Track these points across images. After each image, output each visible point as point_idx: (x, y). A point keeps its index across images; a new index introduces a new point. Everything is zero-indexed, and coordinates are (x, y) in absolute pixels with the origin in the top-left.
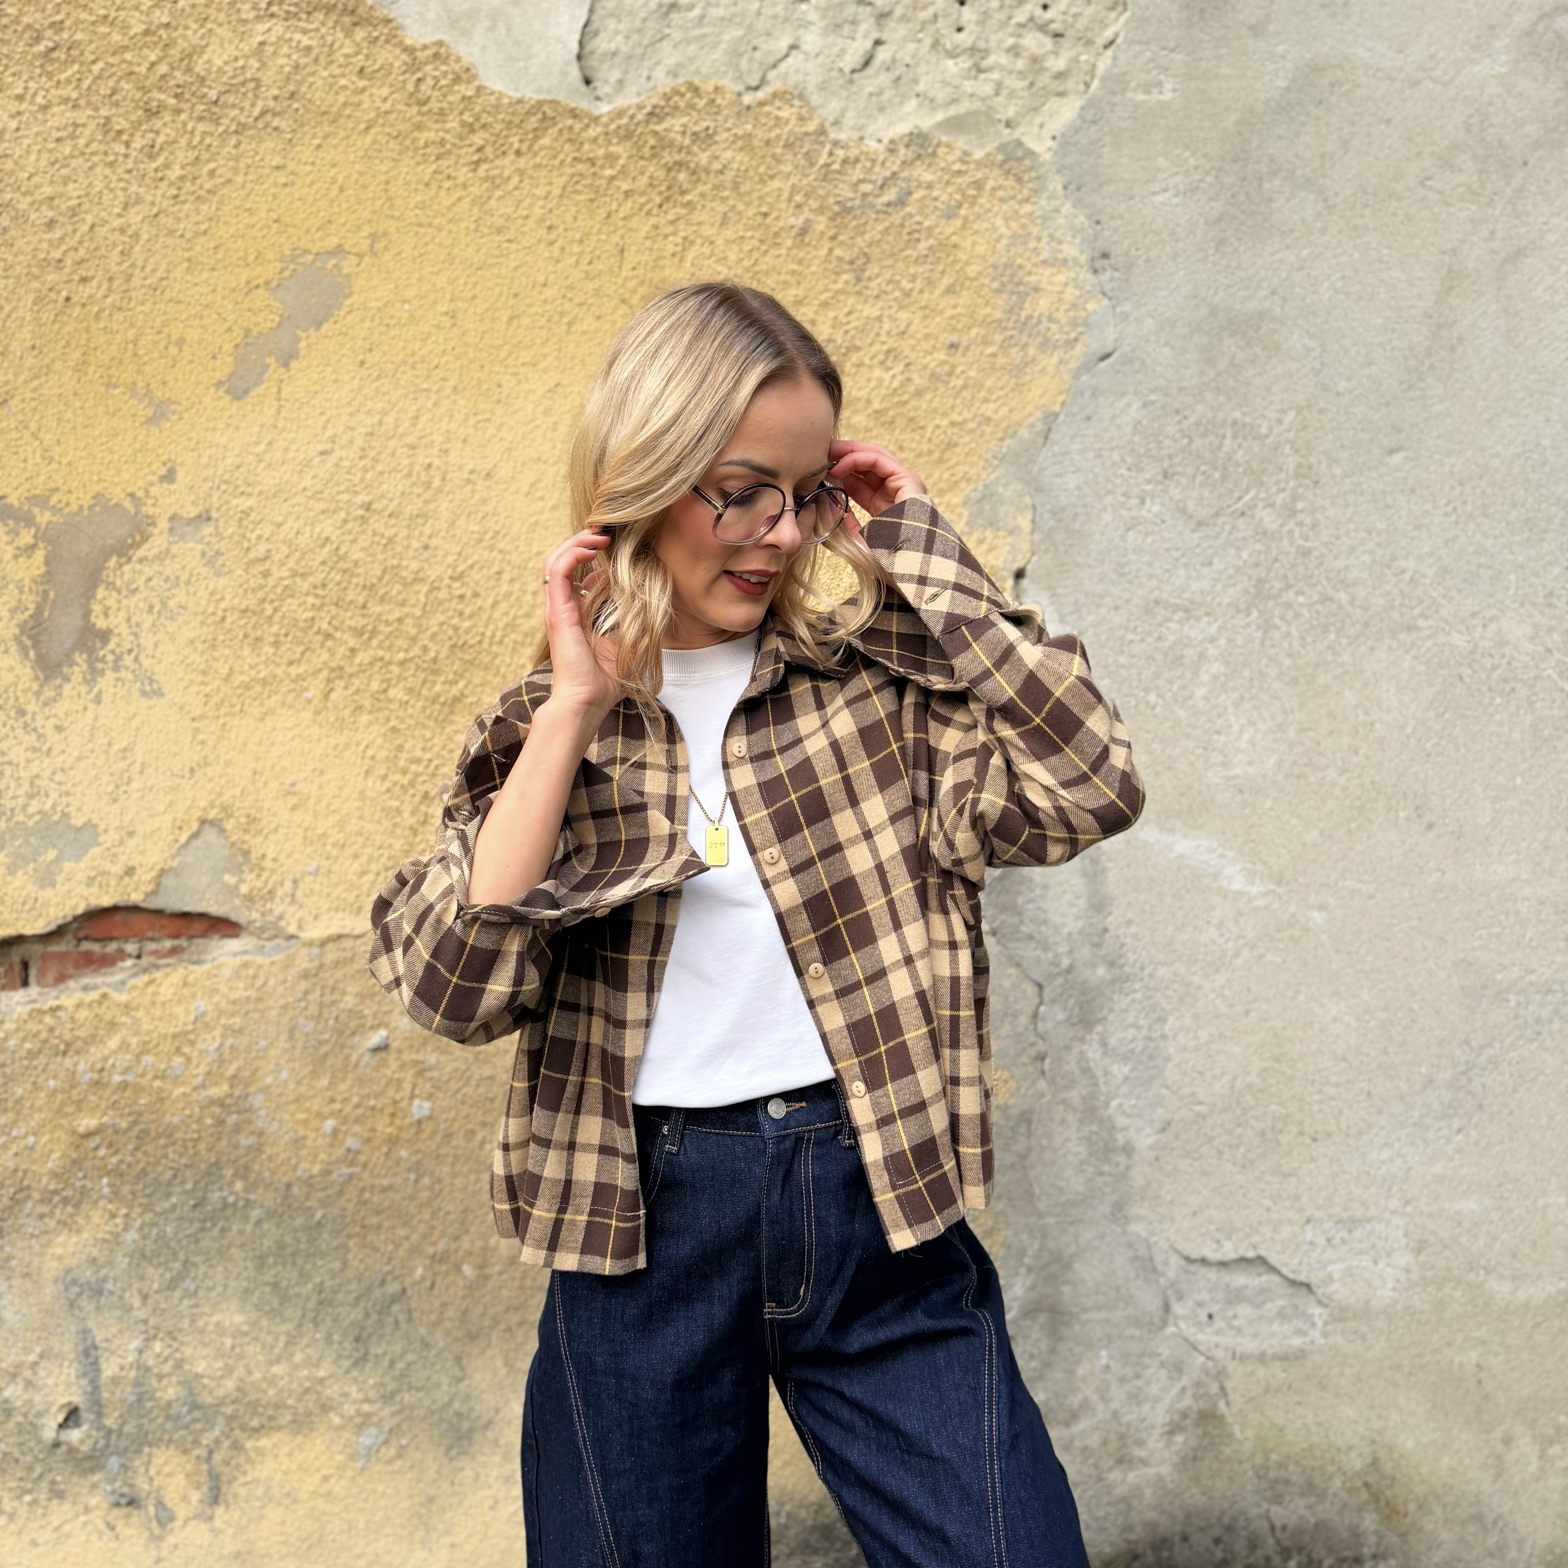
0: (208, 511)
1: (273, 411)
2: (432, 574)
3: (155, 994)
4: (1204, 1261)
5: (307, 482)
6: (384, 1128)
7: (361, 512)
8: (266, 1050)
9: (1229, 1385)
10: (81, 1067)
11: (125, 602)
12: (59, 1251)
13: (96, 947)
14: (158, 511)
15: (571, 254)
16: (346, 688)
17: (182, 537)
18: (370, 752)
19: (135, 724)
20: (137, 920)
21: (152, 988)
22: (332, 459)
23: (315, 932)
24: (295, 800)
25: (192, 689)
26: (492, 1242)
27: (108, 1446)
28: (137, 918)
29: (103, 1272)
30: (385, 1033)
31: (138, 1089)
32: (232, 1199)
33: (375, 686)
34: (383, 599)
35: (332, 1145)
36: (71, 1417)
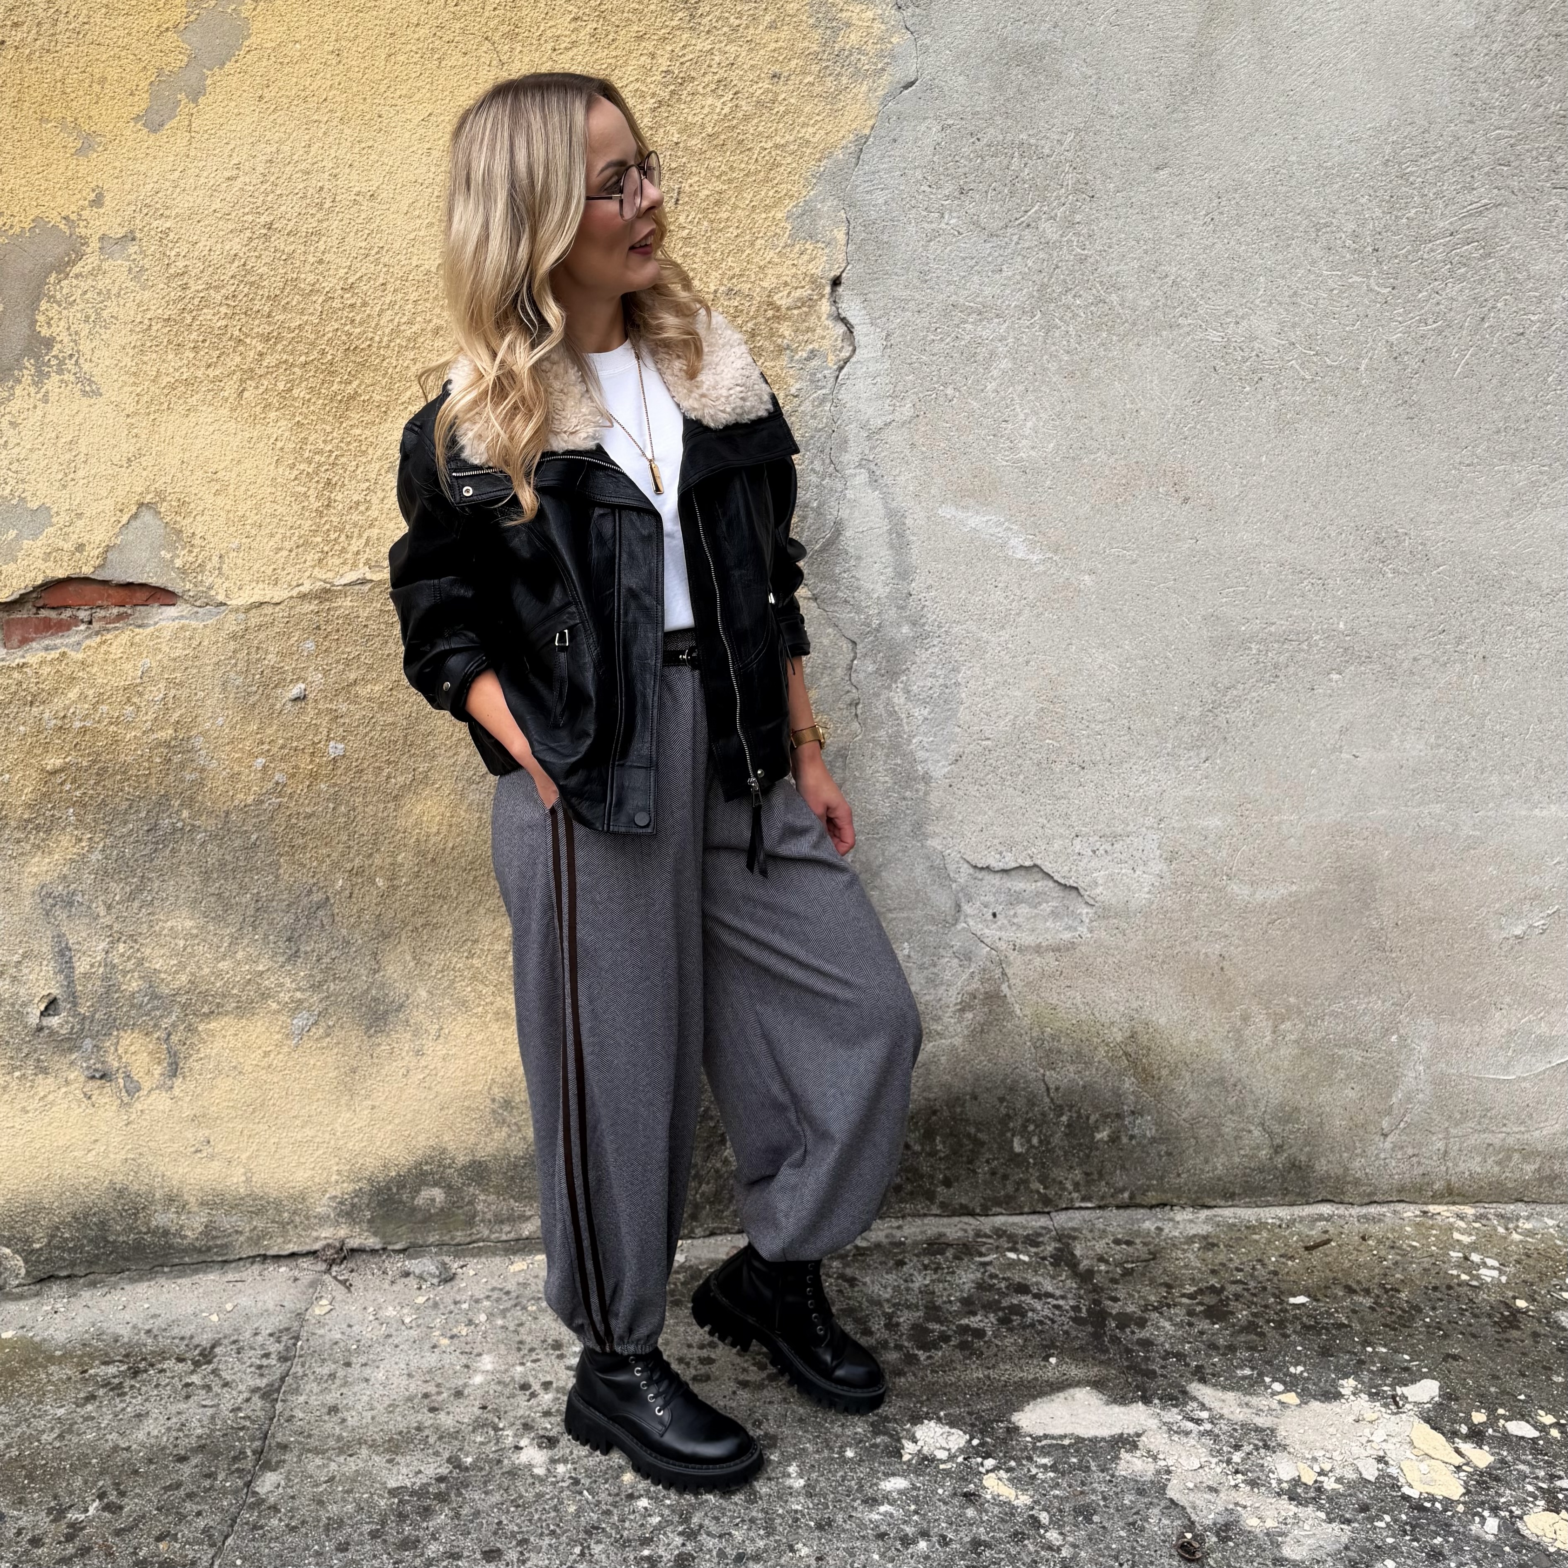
0: (131, 232)
1: (185, 143)
2: (327, 285)
3: (107, 653)
4: (988, 868)
5: (216, 205)
6: (305, 763)
7: (264, 231)
8: (203, 700)
9: (1010, 972)
10: (46, 716)
11: (65, 313)
12: (35, 870)
13: (53, 614)
14: (89, 232)
16: (257, 388)
17: (111, 255)
18: (279, 444)
19: (79, 419)
20: (89, 591)
21: (104, 647)
22: (238, 184)
23: (241, 599)
24: (218, 487)
25: (126, 389)
26: (400, 859)
27: (82, 1030)
28: (88, 589)
29: (73, 886)
30: (303, 686)
31: (96, 733)
32: (180, 825)
33: (281, 386)
34: (285, 308)
35: (263, 779)
36: (51, 1006)
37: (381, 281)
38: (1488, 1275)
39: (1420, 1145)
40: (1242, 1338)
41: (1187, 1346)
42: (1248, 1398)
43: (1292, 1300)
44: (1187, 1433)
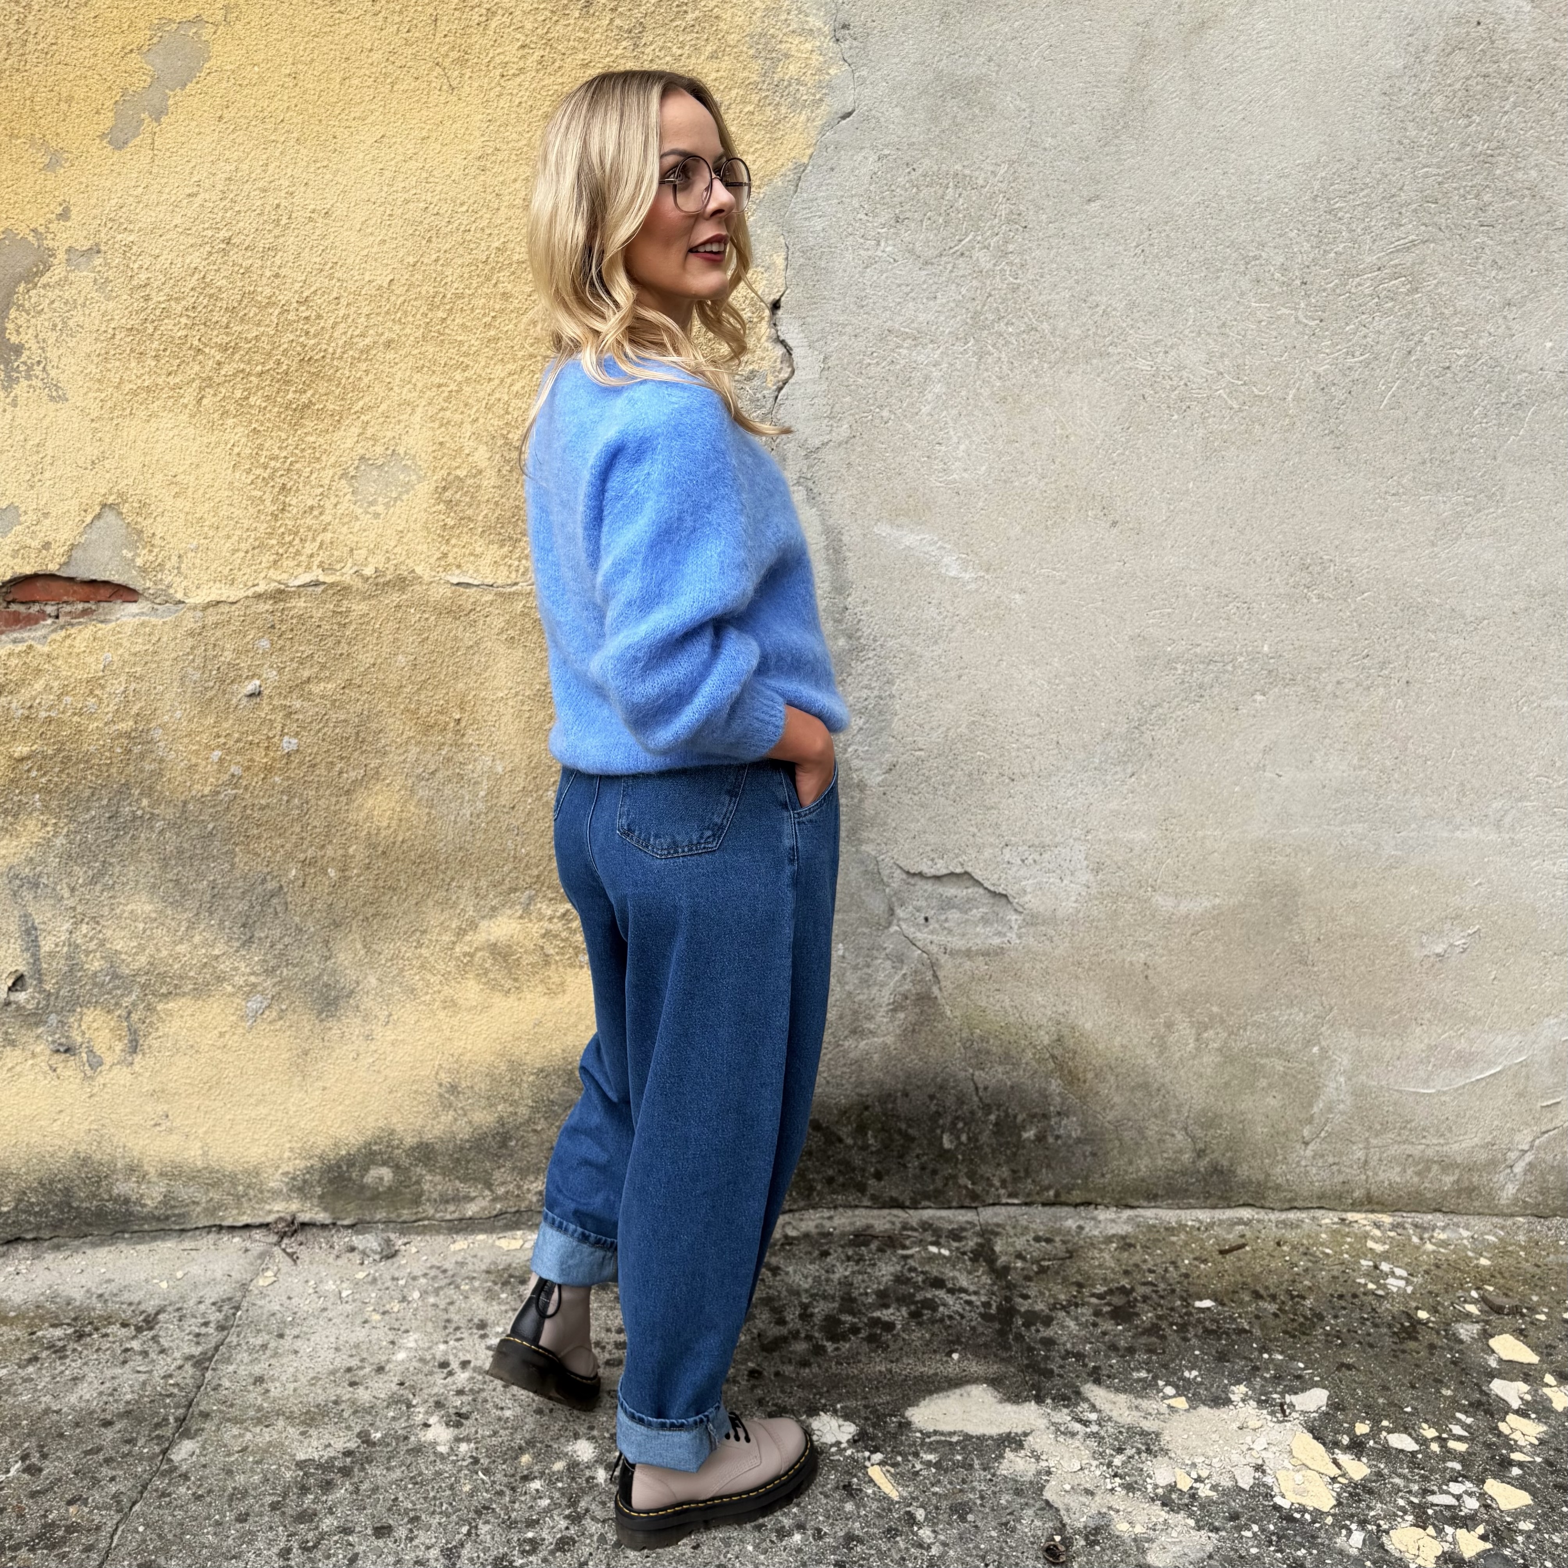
0: (97, 245)
1: (148, 160)
2: (283, 298)
3: (71, 646)
4: (921, 875)
5: (178, 220)
6: (260, 758)
7: (223, 246)
8: (162, 693)
9: (941, 973)
10: (14, 704)
11: (33, 321)
13: (22, 609)
14: (57, 244)
15: (392, 24)
16: (215, 395)
17: (78, 266)
18: (236, 450)
19: (46, 423)
20: (55, 588)
21: (69, 641)
22: (198, 200)
23: (199, 598)
24: (176, 489)
25: (91, 395)
26: (351, 851)
27: (48, 1006)
28: (55, 585)
29: (39, 869)
30: (258, 682)
31: (61, 723)
32: (139, 813)
33: (238, 394)
34: (242, 320)
35: (219, 771)
36: (18, 983)
37: (335, 295)
38: (1394, 1284)
39: (1341, 1154)
40: (1144, 1340)
41: (1088, 1347)
42: (1139, 1401)
43: (1198, 1304)
44: (1073, 1435)
